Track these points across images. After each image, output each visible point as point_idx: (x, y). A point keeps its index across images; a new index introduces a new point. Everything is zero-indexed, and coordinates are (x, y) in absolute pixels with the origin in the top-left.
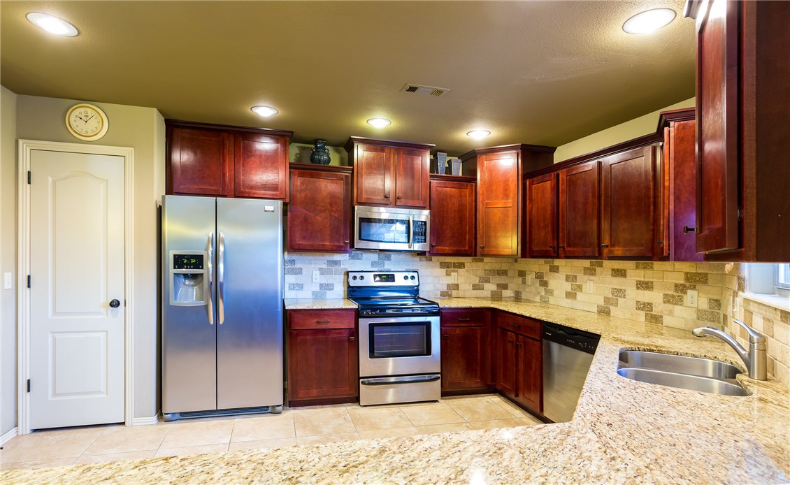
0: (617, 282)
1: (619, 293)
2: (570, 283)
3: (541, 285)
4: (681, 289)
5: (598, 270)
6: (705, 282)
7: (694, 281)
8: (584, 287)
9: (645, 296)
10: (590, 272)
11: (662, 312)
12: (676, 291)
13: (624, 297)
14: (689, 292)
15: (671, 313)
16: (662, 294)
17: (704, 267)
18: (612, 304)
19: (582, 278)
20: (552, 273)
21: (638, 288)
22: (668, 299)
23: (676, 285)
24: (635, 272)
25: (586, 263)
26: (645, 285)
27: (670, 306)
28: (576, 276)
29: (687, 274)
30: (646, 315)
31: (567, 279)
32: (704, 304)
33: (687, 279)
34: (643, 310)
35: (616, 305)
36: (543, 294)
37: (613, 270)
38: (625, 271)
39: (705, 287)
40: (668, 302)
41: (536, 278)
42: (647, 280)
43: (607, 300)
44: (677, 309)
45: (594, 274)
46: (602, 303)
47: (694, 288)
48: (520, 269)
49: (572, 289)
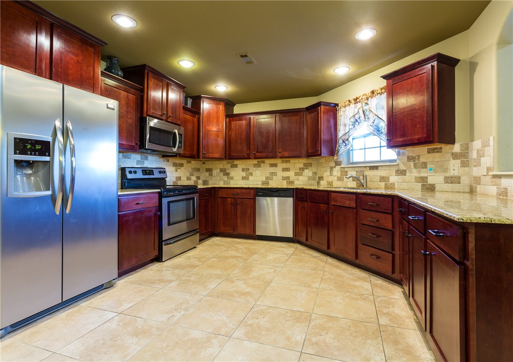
0: (272, 170)
1: (274, 174)
2: (245, 172)
3: (224, 175)
4: (302, 169)
5: (262, 165)
6: (311, 166)
7: (307, 166)
8: (254, 174)
9: (286, 174)
10: (258, 166)
11: (294, 179)
12: (300, 170)
13: (276, 175)
14: (305, 170)
15: (298, 180)
16: (294, 173)
17: (310, 160)
18: (270, 179)
19: (252, 169)
20: (233, 168)
21: (283, 171)
22: (296, 174)
23: (300, 168)
24: (281, 164)
25: (255, 162)
26: (285, 170)
27: (297, 177)
28: (248, 169)
29: (304, 163)
30: (287, 182)
31: (243, 170)
32: (310, 174)
33: (304, 166)
34: (285, 180)
35: (272, 179)
36: (226, 179)
37: (270, 164)
38: (277, 164)
39: (311, 168)
40: (297, 175)
41: (220, 171)
42: (287, 167)
43: (267, 178)
44: (301, 178)
45: (260, 167)
46: (264, 179)
47: (307, 169)
48: (208, 168)
49: (246, 175)
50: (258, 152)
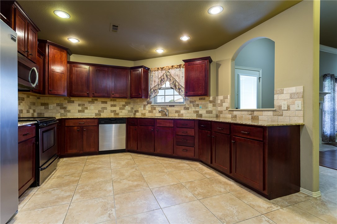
0: (103, 105)
1: (105, 108)
2: (81, 107)
3: (61, 109)
4: (124, 106)
5: (95, 102)
6: (130, 104)
7: (127, 104)
8: (89, 108)
9: (114, 108)
10: (92, 102)
11: (119, 112)
12: (123, 106)
13: (106, 109)
14: (126, 106)
15: (121, 112)
16: (119, 108)
17: (129, 101)
18: (102, 112)
19: (87, 105)
20: (70, 104)
21: (111, 107)
22: (120, 109)
23: (123, 105)
24: (110, 103)
25: (90, 99)
26: (112, 106)
27: (121, 110)
28: (84, 104)
29: (125, 102)
30: (114, 114)
31: (79, 105)
32: (129, 109)
33: (126, 103)
34: (113, 112)
35: (103, 112)
36: (63, 112)
37: (102, 101)
38: (107, 102)
39: (130, 105)
40: (121, 109)
41: (57, 106)
42: (114, 104)
43: (99, 111)
44: (123, 111)
45: (94, 103)
46: (97, 112)
47: (127, 105)
48: (43, 102)
49: (82, 109)
50: (96, 93)
